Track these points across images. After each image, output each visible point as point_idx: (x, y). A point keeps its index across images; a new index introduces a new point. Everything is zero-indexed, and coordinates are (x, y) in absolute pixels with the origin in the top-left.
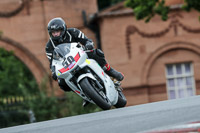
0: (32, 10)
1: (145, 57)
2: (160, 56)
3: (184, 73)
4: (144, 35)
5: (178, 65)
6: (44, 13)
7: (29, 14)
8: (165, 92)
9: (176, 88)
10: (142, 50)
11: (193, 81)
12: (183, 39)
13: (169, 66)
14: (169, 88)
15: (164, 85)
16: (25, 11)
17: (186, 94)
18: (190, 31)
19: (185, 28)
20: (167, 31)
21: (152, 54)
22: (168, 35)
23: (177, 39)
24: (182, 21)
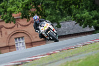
1: (7, 36)
2: (12, 35)
3: (21, 41)
4: (6, 28)
5: (19, 38)
8: (15, 48)
9: (19, 46)
10: (6, 33)
11: (24, 44)
12: (20, 29)
13: (16, 39)
14: (16, 47)
17: (22, 48)
18: (22, 26)
19: (21, 25)
20: (14, 26)
21: (10, 35)
22: (15, 28)
23: (18, 29)
24: (19, 22)
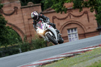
0: (18, 13)
1: (60, 27)
2: (65, 26)
3: (74, 32)
4: (59, 19)
5: (72, 29)
6: (22, 13)
7: (17, 14)
8: (68, 39)
9: (72, 38)
10: (59, 24)
11: (77, 35)
12: (73, 20)
13: (69, 30)
14: (69, 38)
15: (67, 37)
16: (15, 13)
17: (75, 39)
18: (75, 17)
19: (73, 16)
20: (67, 17)
21: (62, 26)
22: (67, 19)
23: (71, 20)
24: (72, 13)
